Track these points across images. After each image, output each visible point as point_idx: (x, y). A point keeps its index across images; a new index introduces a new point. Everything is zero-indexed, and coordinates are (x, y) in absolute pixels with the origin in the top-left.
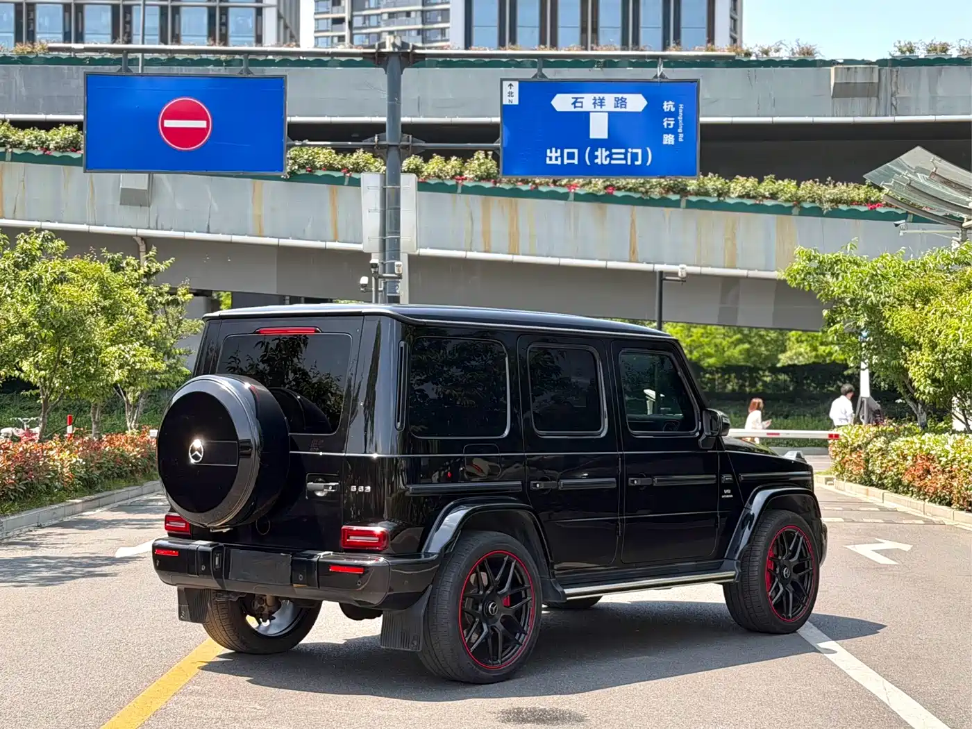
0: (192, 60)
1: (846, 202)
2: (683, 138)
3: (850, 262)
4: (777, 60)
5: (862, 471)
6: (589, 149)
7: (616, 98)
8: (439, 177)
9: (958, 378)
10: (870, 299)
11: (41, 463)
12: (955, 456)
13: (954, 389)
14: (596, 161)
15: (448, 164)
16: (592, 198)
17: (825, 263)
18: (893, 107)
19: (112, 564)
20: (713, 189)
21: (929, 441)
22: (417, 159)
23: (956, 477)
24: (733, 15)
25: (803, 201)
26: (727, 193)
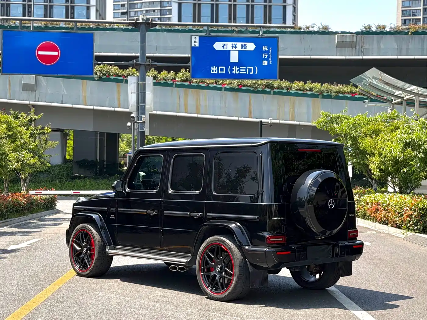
0: (56, 27)
1: (342, 93)
2: (271, 63)
3: (344, 118)
4: (313, 31)
6: (230, 66)
7: (242, 44)
8: (165, 80)
9: (391, 169)
10: (353, 134)
12: (389, 203)
13: (389, 173)
14: (233, 72)
15: (169, 74)
16: (232, 90)
17: (333, 118)
18: (362, 53)
19: (5, 253)
20: (285, 86)
21: (379, 197)
22: (155, 72)
23: (390, 213)
24: (294, 14)
25: (324, 92)
26: (291, 88)
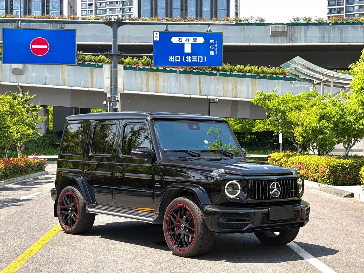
1: (276, 74)
2: (217, 53)
3: (275, 96)
4: (251, 23)
6: (184, 56)
7: (193, 38)
8: (130, 64)
9: (311, 136)
10: (281, 109)
12: (309, 163)
13: (309, 140)
14: (187, 60)
15: (133, 60)
16: (185, 72)
17: (266, 96)
18: (292, 40)
19: (20, 202)
20: (228, 69)
21: (302, 158)
23: (310, 170)
24: (236, 4)
25: (260, 73)
26: (234, 70)
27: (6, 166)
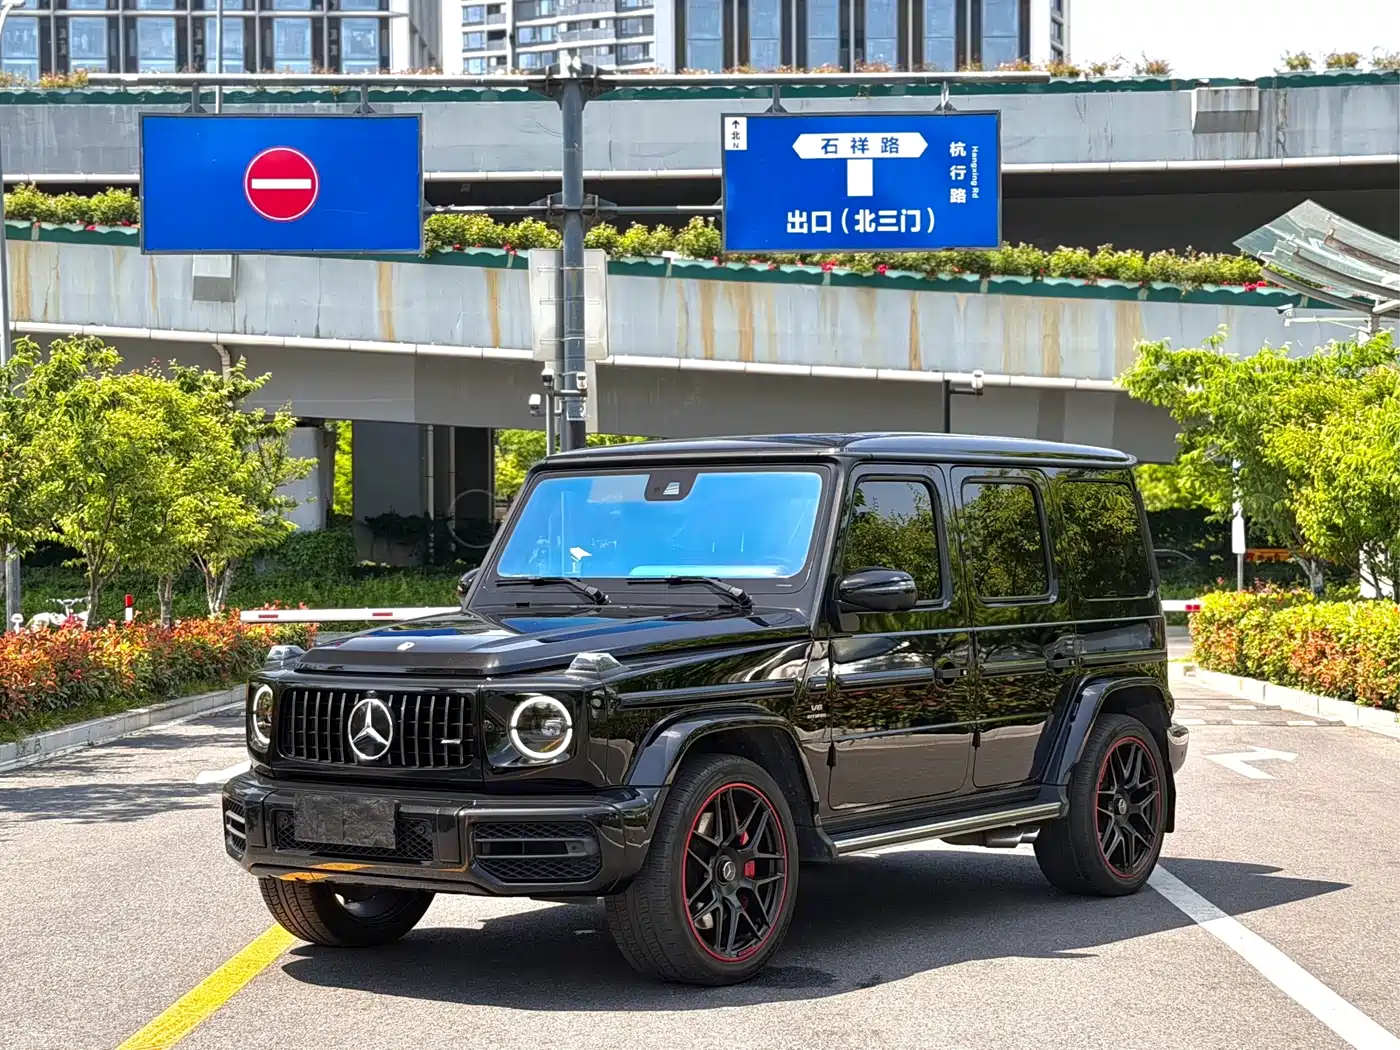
0: (290, 93)
1: (1215, 282)
2: (978, 194)
3: (1214, 362)
4: (1116, 81)
5: (1234, 655)
6: (846, 210)
7: (883, 139)
8: (639, 254)
9: (1365, 523)
10: (1240, 415)
11: (91, 658)
12: (1359, 631)
13: (1359, 539)
14: (857, 228)
15: (653, 235)
16: (855, 280)
17: (1179, 363)
18: (1280, 146)
20: (1026, 264)
21: (1330, 613)
22: (608, 230)
23: (1361, 661)
24: (1057, 17)
25: (1154, 280)
26: (1046, 270)
27: (156, 653)
